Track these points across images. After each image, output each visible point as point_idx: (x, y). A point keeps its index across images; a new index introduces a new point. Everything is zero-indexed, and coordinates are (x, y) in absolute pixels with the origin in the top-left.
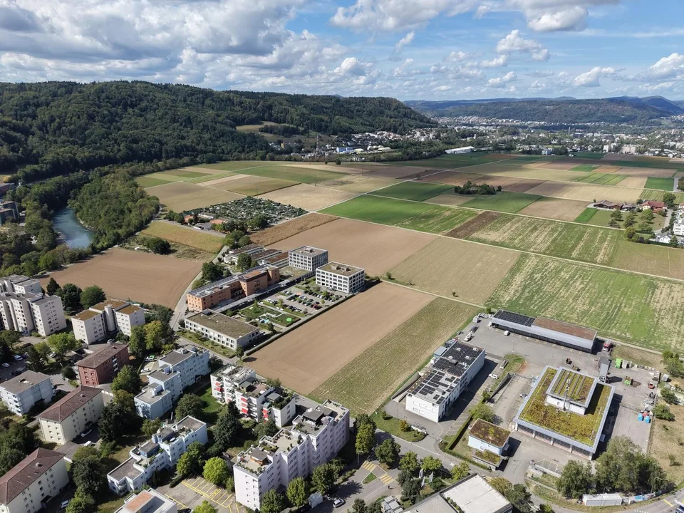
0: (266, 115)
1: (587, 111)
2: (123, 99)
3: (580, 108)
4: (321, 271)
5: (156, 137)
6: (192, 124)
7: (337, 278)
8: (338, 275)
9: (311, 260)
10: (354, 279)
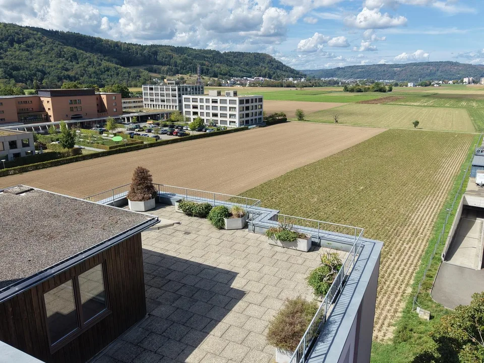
0: (152, 60)
1: (429, 71)
2: (9, 36)
3: (423, 69)
4: (191, 97)
5: (39, 67)
6: (77, 60)
7: (219, 105)
8: (219, 98)
9: (177, 92)
10: (247, 105)
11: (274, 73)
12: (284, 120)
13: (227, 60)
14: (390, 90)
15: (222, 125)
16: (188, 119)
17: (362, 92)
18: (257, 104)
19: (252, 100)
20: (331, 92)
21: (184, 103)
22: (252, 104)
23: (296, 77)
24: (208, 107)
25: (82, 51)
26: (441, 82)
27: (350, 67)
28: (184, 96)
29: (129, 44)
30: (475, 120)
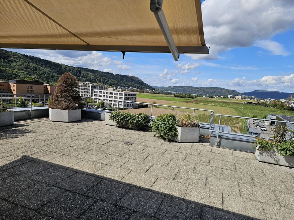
0: (78, 74)
1: (212, 91)
3: (209, 90)
4: (98, 91)
5: (14, 72)
6: (37, 70)
7: (113, 95)
8: (114, 92)
9: (90, 88)
10: (129, 97)
11: (140, 86)
12: (147, 106)
13: (117, 78)
14: (196, 98)
15: (114, 106)
16: (96, 102)
17: (183, 97)
18: (134, 97)
19: (131, 94)
20: (168, 97)
21: (94, 94)
22: (131, 97)
23: (150, 89)
24: (107, 97)
25: (40, 66)
26: (218, 96)
27: (176, 86)
28: (94, 90)
29: (66, 66)
30: (239, 113)
